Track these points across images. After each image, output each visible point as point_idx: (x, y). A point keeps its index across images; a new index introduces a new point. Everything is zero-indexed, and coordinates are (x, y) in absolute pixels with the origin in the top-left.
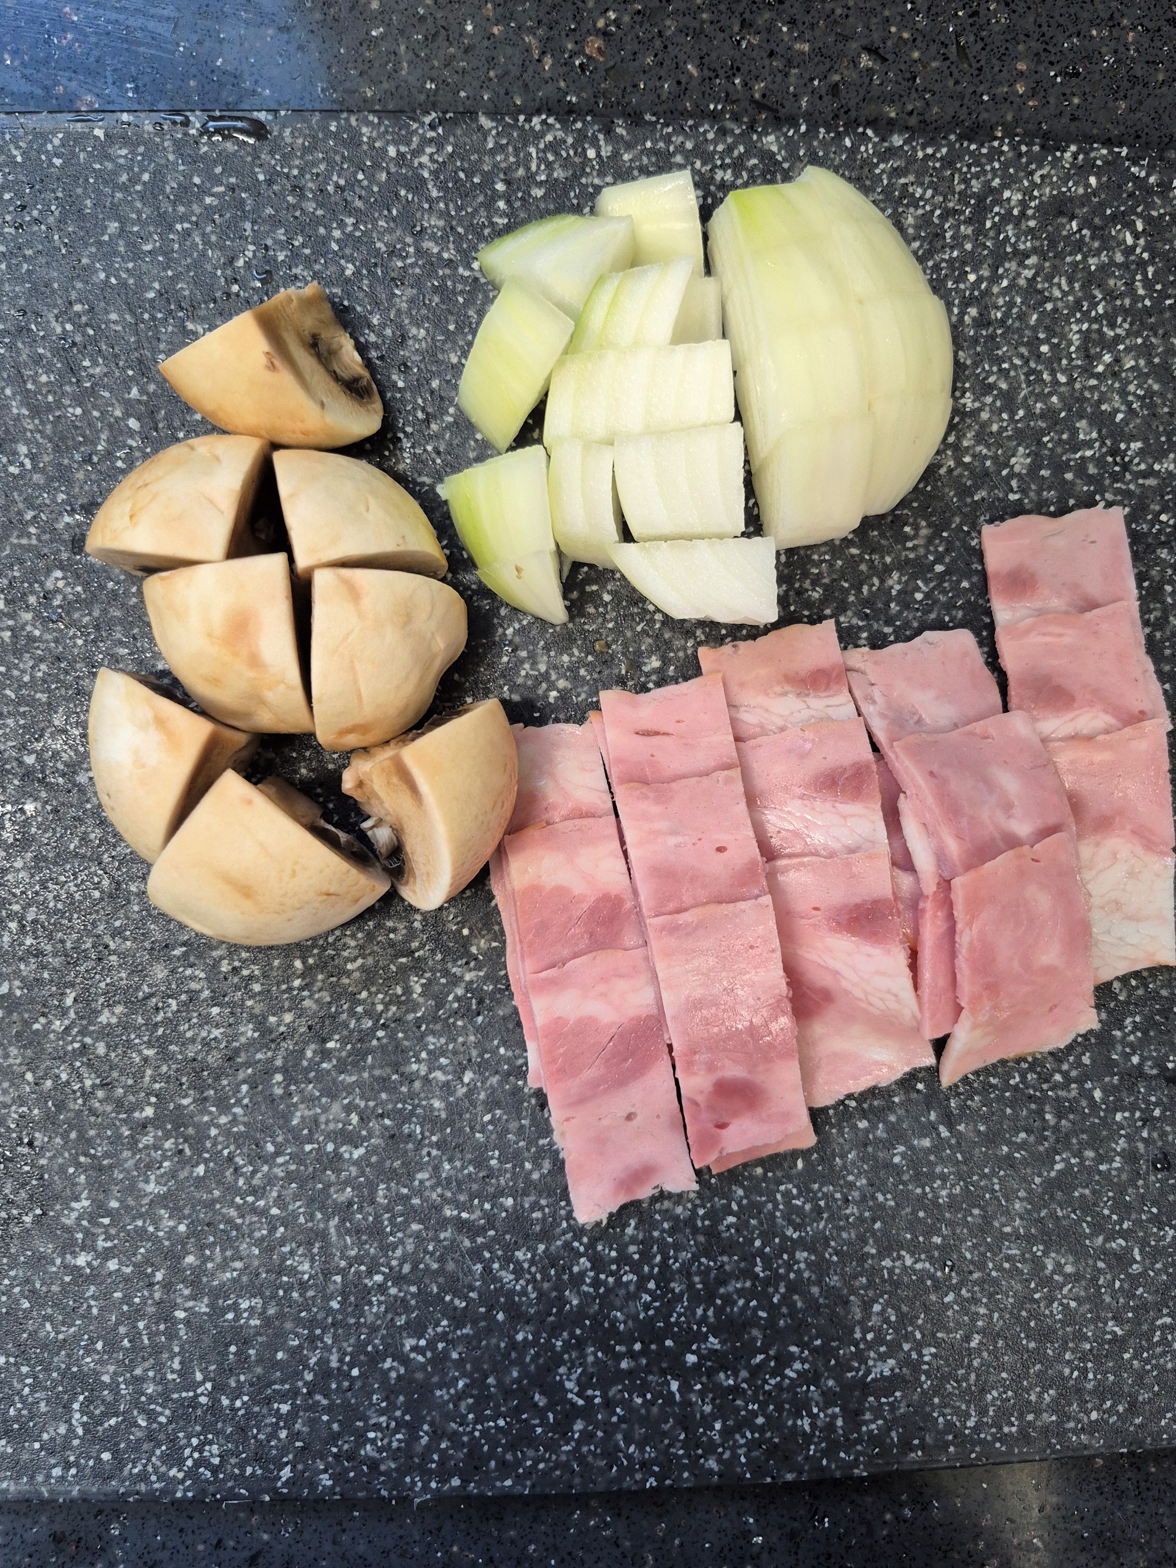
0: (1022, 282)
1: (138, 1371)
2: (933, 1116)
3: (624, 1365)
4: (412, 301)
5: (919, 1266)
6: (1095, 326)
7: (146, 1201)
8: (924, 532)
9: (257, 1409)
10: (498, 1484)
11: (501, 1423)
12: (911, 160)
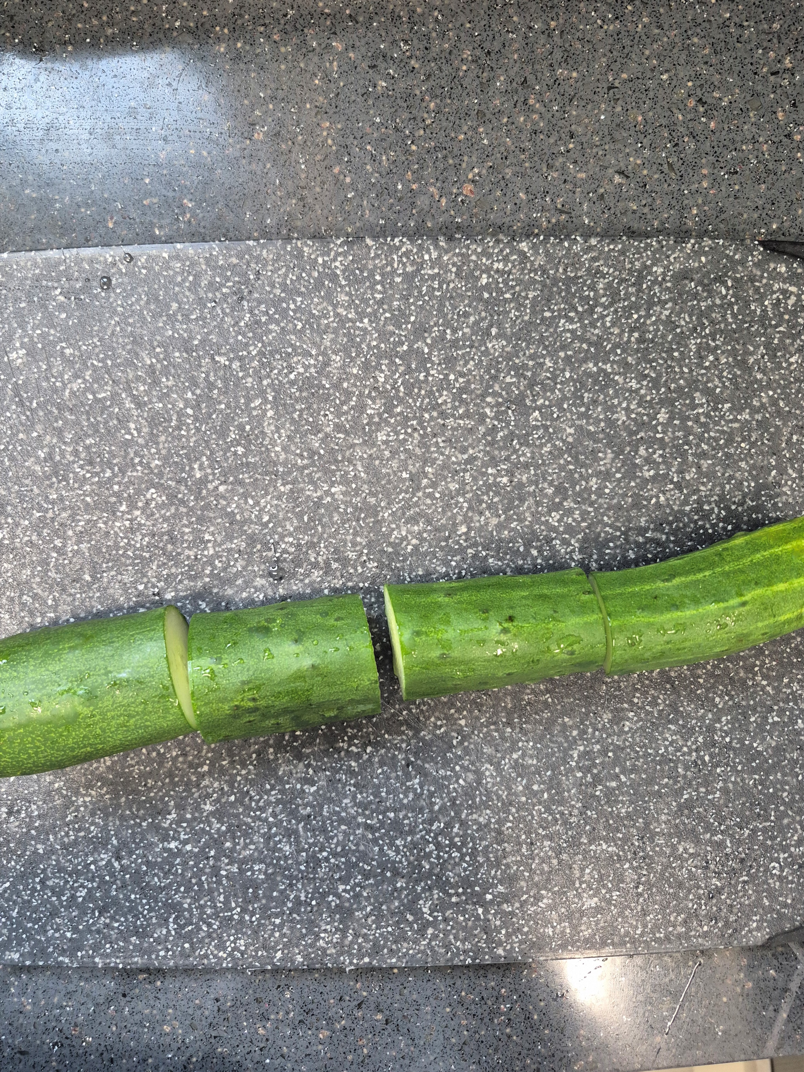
0: (663, 317)
1: (202, 902)
2: (617, 770)
3: (454, 899)
4: (332, 340)
5: (610, 849)
6: (704, 340)
7: (205, 814)
8: (610, 456)
9: (263, 922)
10: (389, 961)
11: (390, 929)
12: (601, 252)
